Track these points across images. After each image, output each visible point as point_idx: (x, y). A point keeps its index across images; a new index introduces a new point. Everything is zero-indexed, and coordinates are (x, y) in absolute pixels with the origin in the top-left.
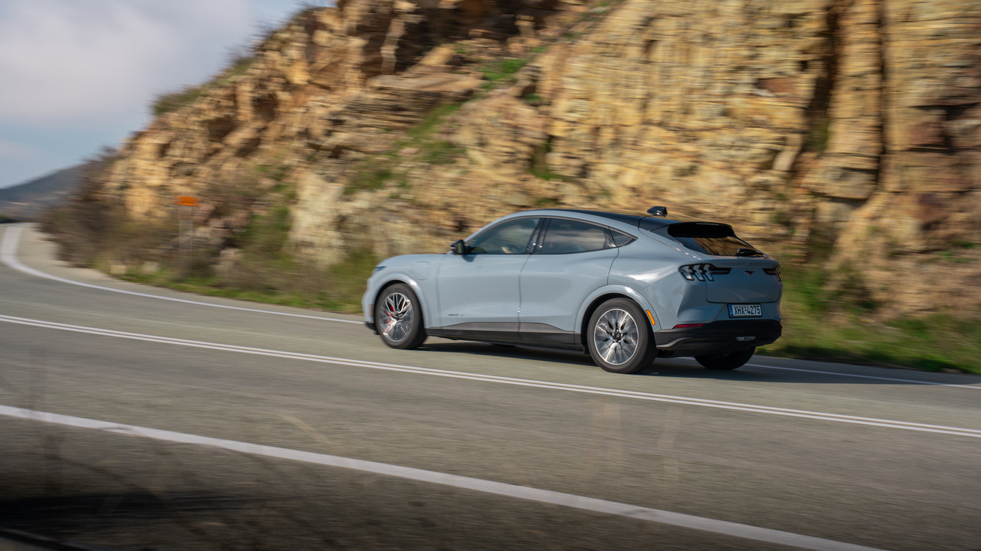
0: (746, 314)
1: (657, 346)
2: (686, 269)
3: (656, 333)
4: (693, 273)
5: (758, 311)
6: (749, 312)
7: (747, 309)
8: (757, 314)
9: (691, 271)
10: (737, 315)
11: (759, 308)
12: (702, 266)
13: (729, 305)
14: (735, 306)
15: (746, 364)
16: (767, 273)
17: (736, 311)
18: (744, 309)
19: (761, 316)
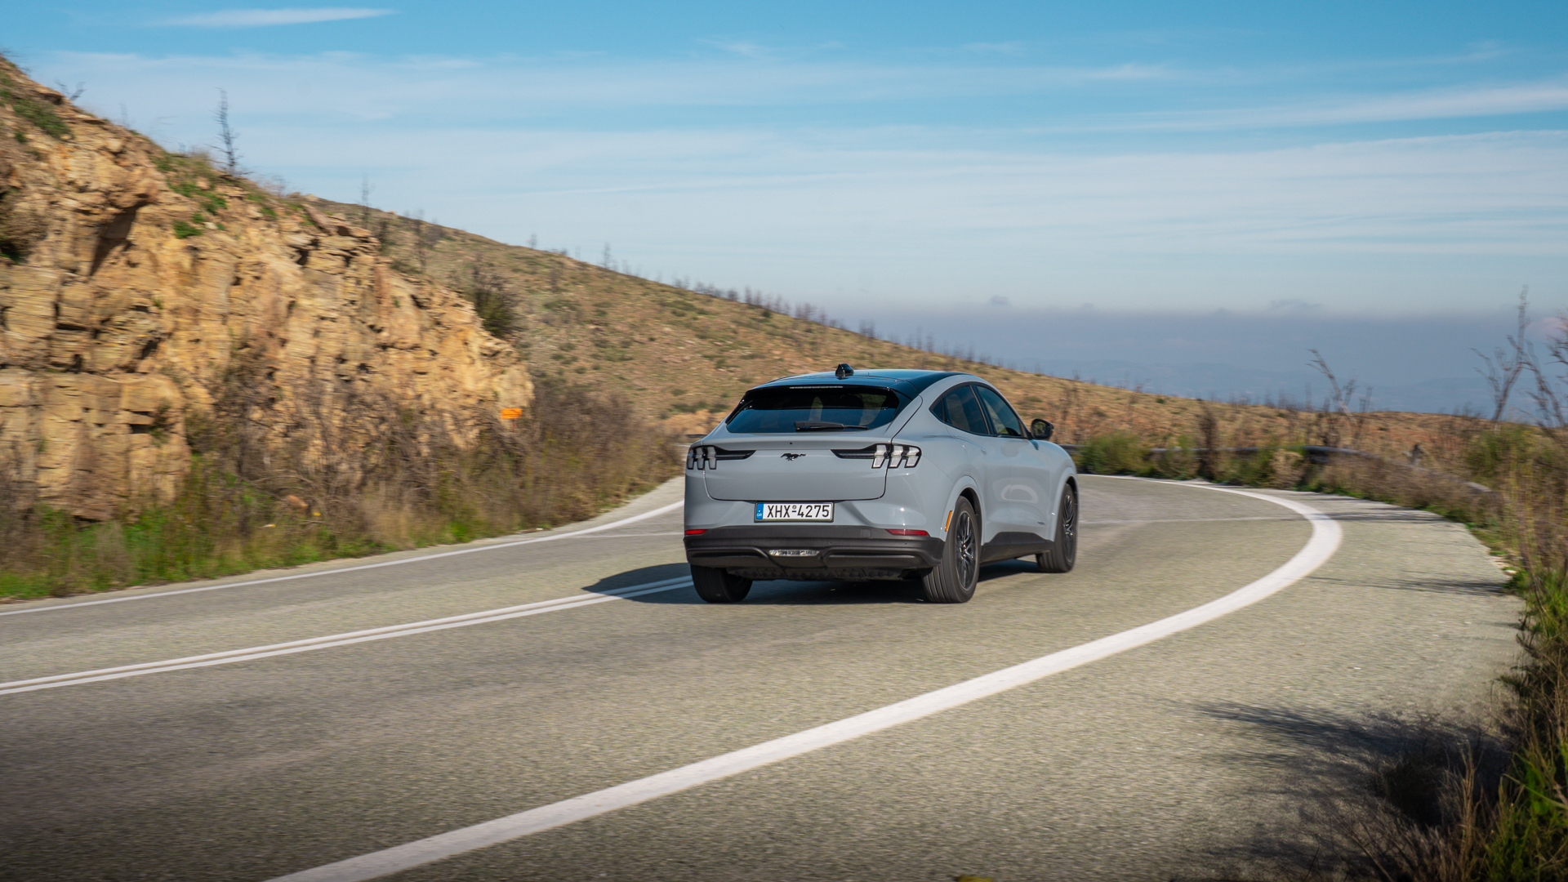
0: (794, 516)
5: (825, 513)
6: (802, 515)
7: (797, 510)
8: (820, 517)
10: (771, 518)
13: (758, 503)
14: (772, 505)
17: (771, 513)
18: (791, 510)
19: (832, 521)
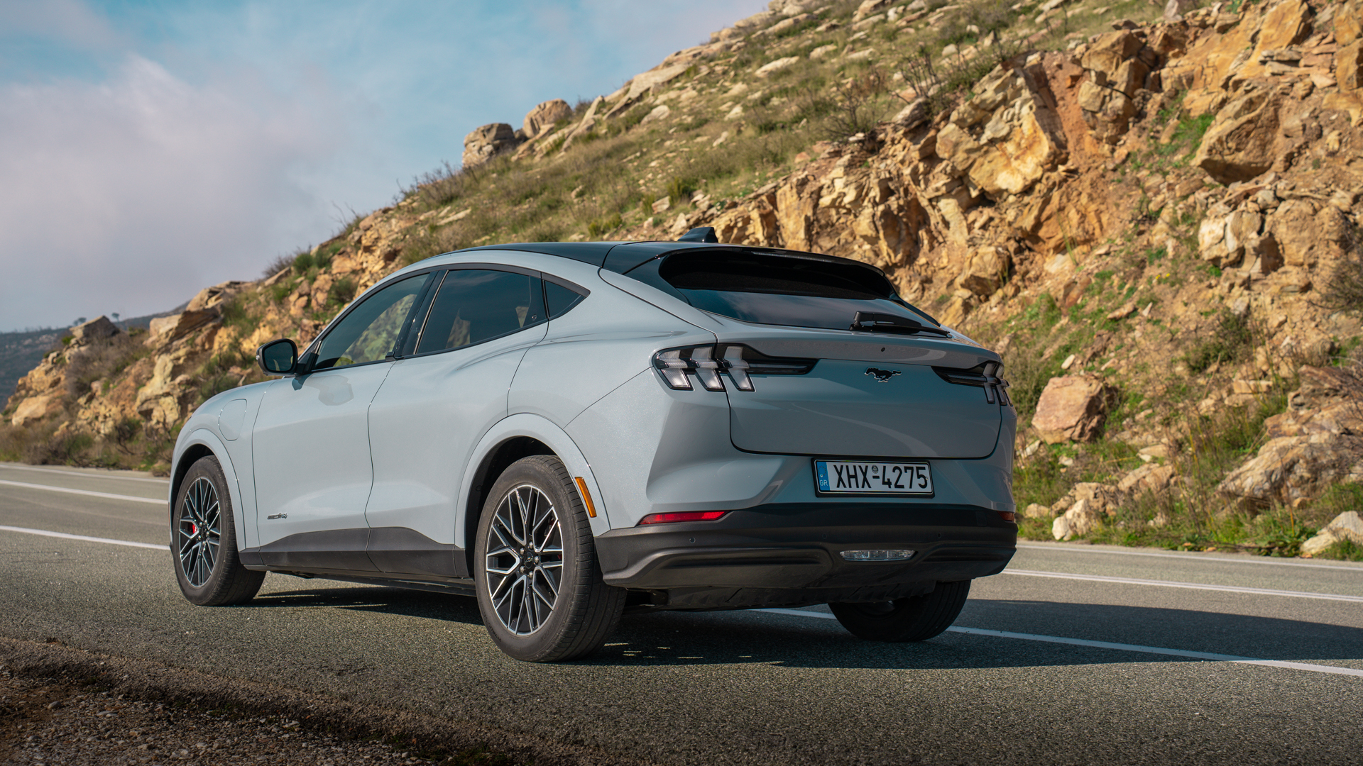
0: (877, 486)
1: (606, 577)
2: (674, 360)
3: (598, 539)
4: (691, 369)
5: (922, 481)
6: (889, 483)
7: (880, 473)
8: (916, 489)
9: (684, 365)
10: (841, 488)
11: (926, 473)
12: (717, 350)
13: (816, 460)
14: (838, 465)
15: (951, 629)
16: (947, 379)
17: (840, 479)
18: (870, 474)
19: (932, 496)
